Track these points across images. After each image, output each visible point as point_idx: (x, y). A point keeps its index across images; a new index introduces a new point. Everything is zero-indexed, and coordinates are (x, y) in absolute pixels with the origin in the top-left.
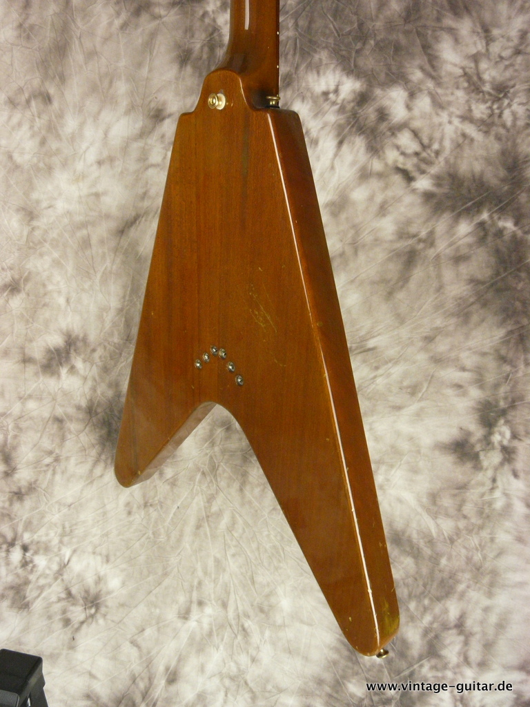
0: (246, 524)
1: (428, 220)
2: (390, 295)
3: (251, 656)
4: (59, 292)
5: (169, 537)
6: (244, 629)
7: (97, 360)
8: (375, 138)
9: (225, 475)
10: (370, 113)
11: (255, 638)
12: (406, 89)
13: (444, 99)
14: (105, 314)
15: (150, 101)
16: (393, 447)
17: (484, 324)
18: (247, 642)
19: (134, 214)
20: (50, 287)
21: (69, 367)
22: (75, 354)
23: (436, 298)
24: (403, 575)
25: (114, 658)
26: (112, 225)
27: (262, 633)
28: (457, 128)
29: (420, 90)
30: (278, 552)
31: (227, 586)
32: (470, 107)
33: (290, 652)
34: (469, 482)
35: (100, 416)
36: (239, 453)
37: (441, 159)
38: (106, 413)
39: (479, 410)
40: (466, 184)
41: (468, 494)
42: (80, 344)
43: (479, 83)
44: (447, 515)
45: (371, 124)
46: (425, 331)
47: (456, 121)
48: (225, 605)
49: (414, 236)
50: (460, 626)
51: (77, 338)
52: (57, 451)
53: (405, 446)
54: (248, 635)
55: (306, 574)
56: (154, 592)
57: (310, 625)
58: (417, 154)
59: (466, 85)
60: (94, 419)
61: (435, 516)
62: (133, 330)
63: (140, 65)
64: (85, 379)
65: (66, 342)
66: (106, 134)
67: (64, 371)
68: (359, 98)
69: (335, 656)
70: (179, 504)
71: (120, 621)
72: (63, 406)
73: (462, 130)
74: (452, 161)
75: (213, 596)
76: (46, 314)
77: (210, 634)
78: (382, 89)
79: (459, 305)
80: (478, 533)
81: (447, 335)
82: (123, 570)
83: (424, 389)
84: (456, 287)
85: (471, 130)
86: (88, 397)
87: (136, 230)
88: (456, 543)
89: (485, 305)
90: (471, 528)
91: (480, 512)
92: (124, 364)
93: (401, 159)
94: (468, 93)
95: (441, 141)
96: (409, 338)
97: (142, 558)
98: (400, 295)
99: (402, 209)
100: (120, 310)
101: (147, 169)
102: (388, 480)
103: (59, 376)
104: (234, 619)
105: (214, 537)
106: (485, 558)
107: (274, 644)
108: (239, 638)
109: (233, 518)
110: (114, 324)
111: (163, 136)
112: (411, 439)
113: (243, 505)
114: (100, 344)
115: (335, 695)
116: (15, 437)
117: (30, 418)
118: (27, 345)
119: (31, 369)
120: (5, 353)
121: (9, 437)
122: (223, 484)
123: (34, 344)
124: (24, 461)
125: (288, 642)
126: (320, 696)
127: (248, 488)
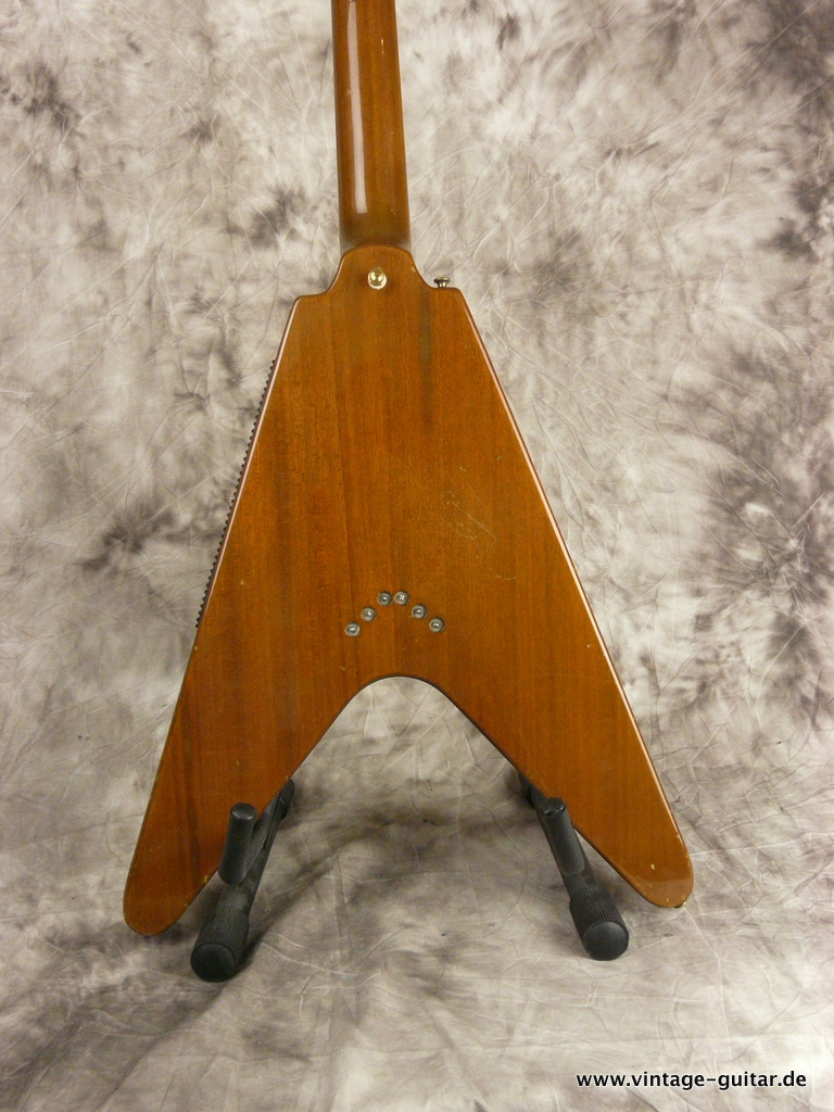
0: (559, 385)
2: (659, 78)
3: (608, 548)
4: (258, 141)
6: (590, 518)
7: (321, 220)
9: (516, 331)
11: (608, 525)
14: (321, 160)
16: (708, 256)
17: (775, 93)
18: (598, 532)
20: (245, 136)
21: (288, 231)
22: (292, 214)
23: (713, 74)
24: (764, 405)
26: (311, 48)
27: (614, 516)
30: (605, 412)
31: (553, 469)
33: (656, 531)
34: (808, 279)
36: (526, 301)
41: (811, 292)
42: (296, 201)
44: (795, 323)
46: (710, 114)
49: (671, 6)
51: (291, 194)
53: (722, 252)
54: (597, 523)
55: (647, 431)
57: (669, 492)
61: (780, 327)
64: (311, 244)
65: (278, 201)
67: (282, 239)
69: (712, 522)
72: (289, 283)
76: (245, 171)
79: (741, 75)
81: (737, 112)
83: (727, 182)
84: (733, 56)
86: (319, 267)
88: (814, 353)
89: (770, 69)
90: (825, 332)
96: (694, 127)
98: (671, 78)
102: (713, 297)
103: (277, 247)
104: (574, 507)
107: (632, 525)
108: (587, 529)
109: (539, 381)
112: (727, 242)
113: (547, 362)
114: (322, 199)
115: (726, 568)
116: (234, 332)
117: (249, 307)
118: (229, 209)
119: (239, 242)
120: (206, 219)
121: (227, 331)
122: (516, 342)
123: (237, 209)
124: (250, 364)
125: (650, 518)
126: (708, 574)
127: (548, 339)
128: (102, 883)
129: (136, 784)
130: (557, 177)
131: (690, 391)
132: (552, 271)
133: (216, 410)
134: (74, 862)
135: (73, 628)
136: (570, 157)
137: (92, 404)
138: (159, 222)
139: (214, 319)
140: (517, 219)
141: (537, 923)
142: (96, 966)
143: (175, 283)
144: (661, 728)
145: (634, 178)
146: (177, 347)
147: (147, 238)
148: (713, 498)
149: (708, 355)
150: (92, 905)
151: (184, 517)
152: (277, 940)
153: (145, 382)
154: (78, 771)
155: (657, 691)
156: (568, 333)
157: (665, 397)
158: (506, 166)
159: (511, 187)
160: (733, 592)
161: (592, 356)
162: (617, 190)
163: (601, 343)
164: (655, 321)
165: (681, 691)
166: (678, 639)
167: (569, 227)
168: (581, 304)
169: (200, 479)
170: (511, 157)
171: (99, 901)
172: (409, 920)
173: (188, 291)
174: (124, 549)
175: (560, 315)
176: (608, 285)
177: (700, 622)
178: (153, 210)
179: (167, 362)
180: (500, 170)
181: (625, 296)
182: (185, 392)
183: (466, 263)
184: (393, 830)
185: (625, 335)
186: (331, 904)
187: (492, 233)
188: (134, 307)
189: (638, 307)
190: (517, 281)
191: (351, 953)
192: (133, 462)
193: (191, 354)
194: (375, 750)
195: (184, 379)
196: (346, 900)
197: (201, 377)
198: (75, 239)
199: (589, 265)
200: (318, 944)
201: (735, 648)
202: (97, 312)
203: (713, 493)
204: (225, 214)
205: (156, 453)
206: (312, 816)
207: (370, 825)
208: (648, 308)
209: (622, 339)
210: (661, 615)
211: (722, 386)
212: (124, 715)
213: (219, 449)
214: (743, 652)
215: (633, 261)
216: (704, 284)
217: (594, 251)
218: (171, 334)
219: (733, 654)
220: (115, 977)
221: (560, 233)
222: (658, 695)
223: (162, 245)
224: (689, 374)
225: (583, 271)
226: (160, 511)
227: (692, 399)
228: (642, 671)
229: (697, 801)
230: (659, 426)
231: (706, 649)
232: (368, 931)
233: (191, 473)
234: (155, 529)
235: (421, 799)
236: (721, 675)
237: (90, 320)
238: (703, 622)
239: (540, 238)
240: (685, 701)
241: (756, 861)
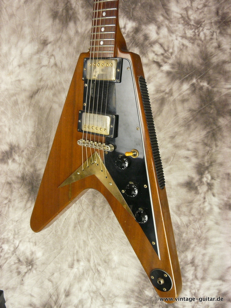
0: (96, 224)
1: (169, 84)
3: (102, 282)
4: (5, 126)
5: (62, 232)
6: (98, 271)
7: (25, 155)
8: (143, 48)
9: (86, 203)
10: (140, 37)
11: (103, 274)
12: (156, 25)
13: (173, 29)
14: (27, 135)
15: (41, 36)
17: (197, 129)
18: (100, 276)
19: (37, 88)
20: (1, 124)
21: (12, 159)
22: (14, 153)
23: (175, 119)
25: (41, 287)
26: (27, 94)
27: (106, 272)
28: (180, 42)
29: (162, 25)
30: (111, 236)
31: (89, 252)
32: (185, 32)
33: (119, 279)
34: (193, 200)
35: (28, 180)
36: (91, 193)
37: (173, 56)
38: (30, 179)
39: (196, 168)
40: (185, 67)
41: (193, 205)
42: (16, 149)
43: (188, 21)
44: (185, 215)
45: (141, 42)
46: (171, 134)
47: (179, 39)
48: (89, 261)
49: (163, 91)
50: (192, 263)
51: (15, 146)
52: (10, 197)
54: (100, 273)
55: (124, 245)
56: (57, 257)
57: (127, 267)
58: (162, 54)
59: (183, 22)
60: (25, 182)
61: (179, 215)
62: (40, 141)
63: (34, 20)
64: (20, 164)
65: (10, 148)
66: (21, 52)
67: (10, 161)
68: (135, 30)
69: (139, 280)
70: (66, 217)
71: (43, 271)
72: (11, 177)
73: (182, 42)
74: (178, 56)
75: (83, 257)
77: (83, 274)
78: (146, 26)
79: (185, 121)
80: (198, 222)
81: (181, 135)
82: (42, 249)
83: (171, 160)
84: (183, 113)
85: (186, 42)
86: (22, 172)
87: (38, 96)
88: (189, 227)
89: (196, 120)
90: (195, 220)
91: (199, 213)
92: (36, 156)
93: (155, 57)
94: (184, 26)
95: (173, 48)
96: (164, 138)
97: (51, 242)
99: (157, 80)
100: (33, 132)
101: (41, 67)
103: (8, 164)
104: (93, 266)
105: (82, 231)
106: (202, 232)
107: (111, 276)
108: (96, 274)
109: (90, 222)
110: (31, 139)
111: (48, 52)
112: (167, 182)
113: (94, 216)
114: (26, 148)
115: (140, 296)
122: (85, 207)
125: (118, 275)
126: (133, 297)
127: (96, 208)
156: (103, 207)
160: (140, 306)
161: (110, 216)
175: (101, 201)
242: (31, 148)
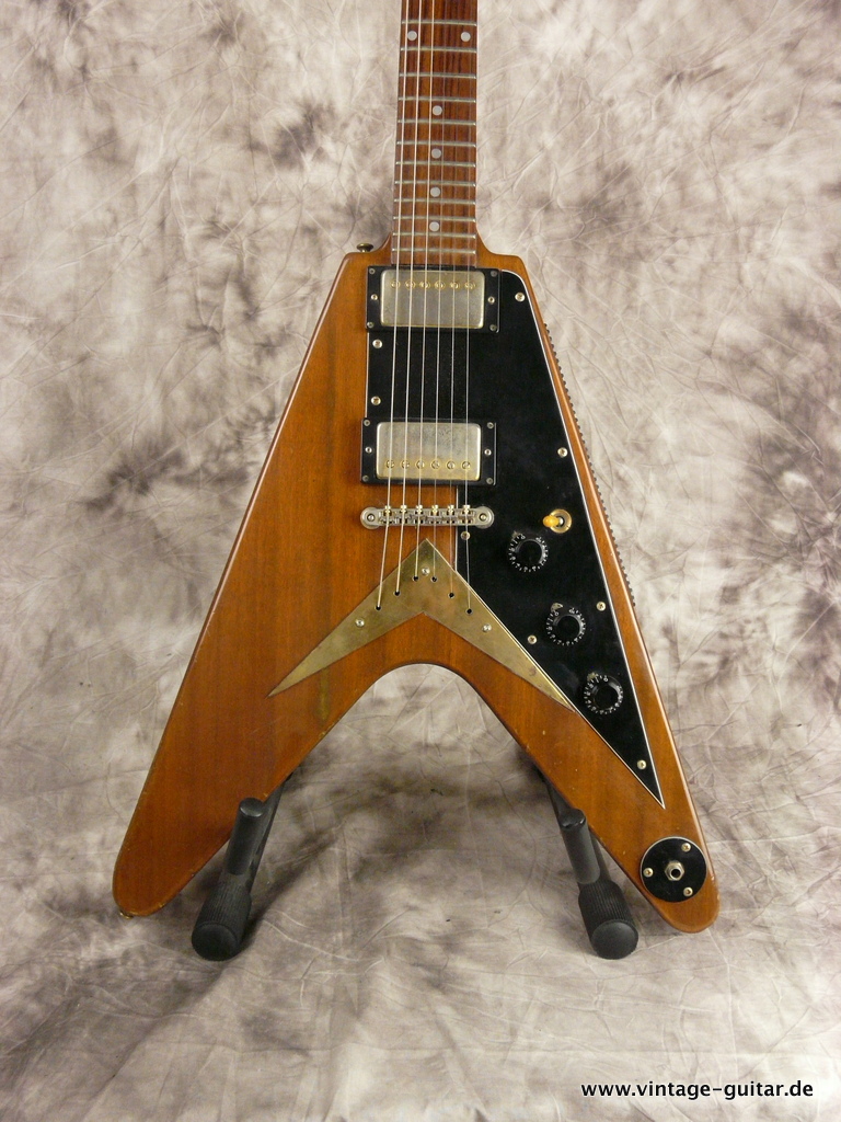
0: (596, 335)
3: (637, 511)
4: (285, 46)
6: (620, 478)
7: (351, 139)
9: (555, 273)
11: (638, 487)
14: (354, 71)
16: (767, 200)
18: (628, 495)
20: (271, 39)
21: (315, 151)
22: (320, 131)
24: (813, 367)
27: (645, 478)
30: (644, 366)
33: (687, 496)
35: (366, 218)
36: (568, 240)
38: (375, 213)
42: (325, 117)
46: (784, 36)
51: (320, 108)
52: (314, 276)
53: (783, 196)
54: (627, 485)
55: (687, 389)
57: (705, 455)
60: (359, 224)
64: (339, 165)
65: (305, 116)
67: (307, 159)
69: (747, 490)
72: (314, 209)
76: (269, 79)
81: (814, 36)
83: (795, 116)
86: (347, 192)
96: (765, 50)
100: (375, 62)
102: (769, 246)
103: (302, 167)
104: (604, 467)
107: (663, 489)
108: (616, 491)
109: (576, 329)
110: (370, 83)
112: (789, 185)
113: (585, 310)
114: (352, 115)
115: (758, 539)
116: (252, 260)
117: (269, 233)
118: (252, 123)
119: (261, 161)
120: (226, 133)
121: (245, 259)
123: (261, 123)
124: (269, 296)
125: (682, 483)
126: (739, 545)
127: (588, 284)
128: (102, 843)
129: (138, 736)
130: (611, 102)
131: (735, 348)
132: (597, 208)
133: (231, 345)
134: (74, 818)
135: (75, 570)
136: (626, 80)
137: (99, 332)
138: (176, 134)
139: (232, 246)
140: (563, 148)
141: (543, 912)
142: (95, 937)
143: (191, 204)
144: (679, 703)
145: (694, 107)
146: (191, 275)
147: (161, 150)
148: (751, 465)
149: (757, 309)
150: (92, 867)
151: (194, 459)
152: (278, 918)
153: (156, 310)
154: (79, 720)
155: (677, 664)
156: (611, 279)
157: (708, 353)
158: (555, 86)
159: (559, 112)
160: (763, 565)
161: (634, 304)
162: (674, 120)
163: (645, 291)
164: (703, 270)
165: (702, 665)
166: (702, 611)
167: (620, 161)
168: (627, 247)
169: (210, 420)
170: (561, 77)
171: (99, 862)
172: (414, 902)
173: (204, 214)
174: (130, 489)
175: (603, 258)
176: (657, 227)
177: (727, 594)
178: (168, 119)
179: (181, 291)
180: (548, 91)
181: (673, 240)
182: (198, 324)
183: (506, 196)
184: (400, 799)
185: (671, 284)
186: (334, 881)
187: (535, 162)
188: (145, 228)
189: (687, 253)
190: (559, 218)
191: (354, 935)
192: (141, 397)
193: (207, 284)
194: (384, 712)
195: (197, 310)
196: (350, 877)
197: (216, 308)
198: (83, 149)
199: (638, 204)
200: (320, 924)
201: (760, 624)
202: (106, 232)
203: (751, 459)
204: (246, 127)
205: (166, 390)
206: (318, 778)
207: (377, 791)
208: (698, 255)
209: (668, 287)
210: (687, 585)
211: (770, 345)
212: (127, 662)
213: (232, 387)
214: (769, 628)
215: (686, 201)
216: (760, 231)
217: (645, 188)
218: (185, 260)
219: (758, 630)
220: (114, 950)
221: (609, 166)
222: (678, 668)
223: (177, 161)
224: (736, 330)
225: (630, 210)
226: (169, 451)
227: (737, 357)
228: (664, 642)
229: (711, 783)
230: (701, 385)
231: (730, 622)
232: (371, 913)
233: (202, 412)
234: (164, 469)
235: (429, 765)
236: (744, 651)
237: (98, 240)
238: (730, 595)
239: (587, 170)
240: (705, 676)
241: (769, 856)
242: (371, 112)
